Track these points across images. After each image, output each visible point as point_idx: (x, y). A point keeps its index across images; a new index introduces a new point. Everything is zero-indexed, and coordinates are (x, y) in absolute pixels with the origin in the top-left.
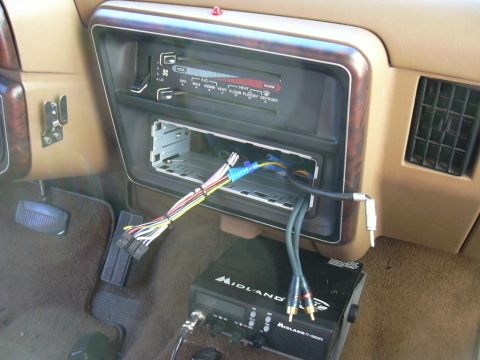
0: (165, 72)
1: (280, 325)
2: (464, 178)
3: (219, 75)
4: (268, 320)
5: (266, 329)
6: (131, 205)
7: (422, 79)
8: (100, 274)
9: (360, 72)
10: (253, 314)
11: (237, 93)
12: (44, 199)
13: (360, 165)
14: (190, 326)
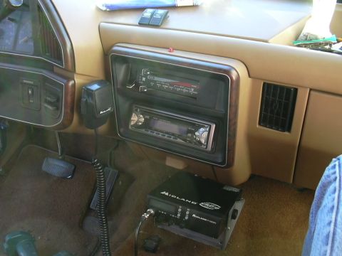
0: (144, 79)
1: (194, 215)
2: (286, 133)
3: (170, 81)
4: (187, 213)
5: (186, 218)
6: (110, 164)
7: (264, 84)
8: (89, 205)
9: (234, 78)
10: (180, 210)
11: (179, 89)
12: (60, 157)
13: (235, 124)
14: (147, 216)
